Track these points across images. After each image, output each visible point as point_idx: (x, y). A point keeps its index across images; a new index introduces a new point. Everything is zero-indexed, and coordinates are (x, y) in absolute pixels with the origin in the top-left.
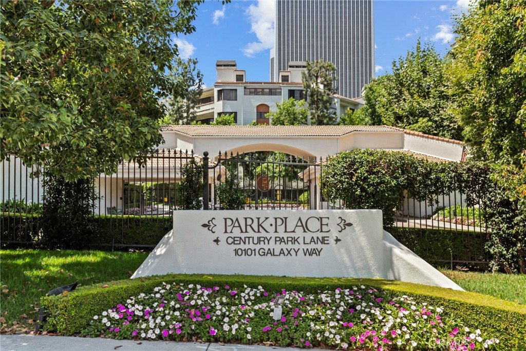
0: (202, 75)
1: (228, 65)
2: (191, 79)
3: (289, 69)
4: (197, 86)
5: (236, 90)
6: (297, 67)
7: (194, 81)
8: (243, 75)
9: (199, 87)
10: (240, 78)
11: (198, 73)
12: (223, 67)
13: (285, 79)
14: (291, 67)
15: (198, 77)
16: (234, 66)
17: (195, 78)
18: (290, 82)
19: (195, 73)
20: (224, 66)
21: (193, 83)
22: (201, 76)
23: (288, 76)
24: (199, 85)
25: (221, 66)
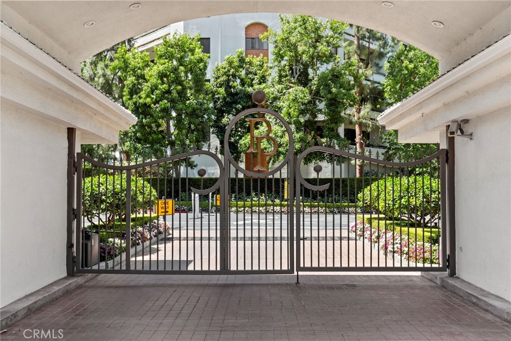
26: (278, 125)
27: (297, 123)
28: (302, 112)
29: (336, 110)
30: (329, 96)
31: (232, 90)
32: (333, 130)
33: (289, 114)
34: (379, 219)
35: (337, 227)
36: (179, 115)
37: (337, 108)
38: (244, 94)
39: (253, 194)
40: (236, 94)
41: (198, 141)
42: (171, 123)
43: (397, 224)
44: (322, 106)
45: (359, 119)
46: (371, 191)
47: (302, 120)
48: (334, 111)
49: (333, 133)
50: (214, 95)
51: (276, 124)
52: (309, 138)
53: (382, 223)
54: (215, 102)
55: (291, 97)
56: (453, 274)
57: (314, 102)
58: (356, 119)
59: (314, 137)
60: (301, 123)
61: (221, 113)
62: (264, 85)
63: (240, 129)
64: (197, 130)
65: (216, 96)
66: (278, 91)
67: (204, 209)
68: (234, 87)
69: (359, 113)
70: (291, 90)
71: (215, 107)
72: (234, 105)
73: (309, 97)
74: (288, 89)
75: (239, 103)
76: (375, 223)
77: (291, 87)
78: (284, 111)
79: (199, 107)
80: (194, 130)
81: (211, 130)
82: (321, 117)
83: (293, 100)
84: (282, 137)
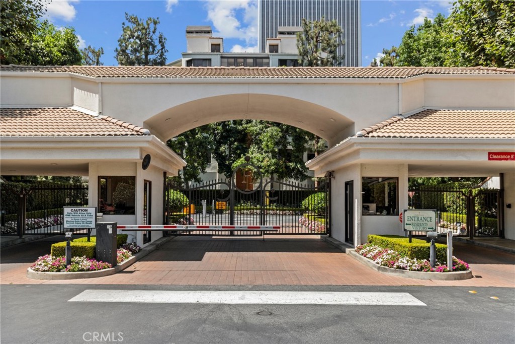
0: (165, 39)
1: (201, 32)
2: (150, 43)
3: (279, 36)
4: (159, 54)
5: (210, 60)
6: (289, 33)
7: (154, 47)
8: (219, 45)
9: (161, 56)
10: (215, 48)
11: (160, 38)
12: (194, 35)
13: (274, 48)
14: (281, 33)
15: (160, 42)
16: (209, 32)
17: (157, 43)
18: (279, 51)
19: (156, 38)
20: (197, 32)
21: (154, 50)
22: (163, 41)
23: (278, 45)
24: (162, 52)
25: (192, 32)
26: (260, 153)
27: (273, 152)
28: (277, 144)
29: (300, 143)
30: (295, 134)
31: (227, 127)
32: (298, 157)
33: (268, 146)
34: (312, 215)
35: (294, 222)
36: (190, 145)
37: (300, 142)
38: (236, 131)
39: (242, 202)
40: (230, 130)
41: (203, 164)
42: (184, 151)
43: (320, 218)
44: (290, 139)
45: (317, 148)
46: (308, 200)
47: (276, 150)
48: (298, 144)
49: (297, 159)
50: (214, 131)
51: (258, 152)
52: (281, 162)
53: (313, 217)
54: (215, 136)
55: (269, 134)
56: (330, 236)
57: (286, 137)
58: (315, 148)
59: (285, 162)
60: (275, 152)
61: (219, 144)
62: (250, 125)
63: (232, 155)
64: (202, 155)
65: (216, 132)
66: (260, 129)
67: (209, 212)
68: (229, 125)
69: (317, 144)
70: (268, 129)
71: (215, 139)
72: (228, 138)
73: (280, 134)
74: (267, 128)
75: (232, 137)
76: (310, 217)
77: (269, 127)
78: (264, 143)
79: (204, 140)
80: (201, 156)
81: (212, 155)
82: (289, 147)
83: (270, 137)
84: (262, 162)
